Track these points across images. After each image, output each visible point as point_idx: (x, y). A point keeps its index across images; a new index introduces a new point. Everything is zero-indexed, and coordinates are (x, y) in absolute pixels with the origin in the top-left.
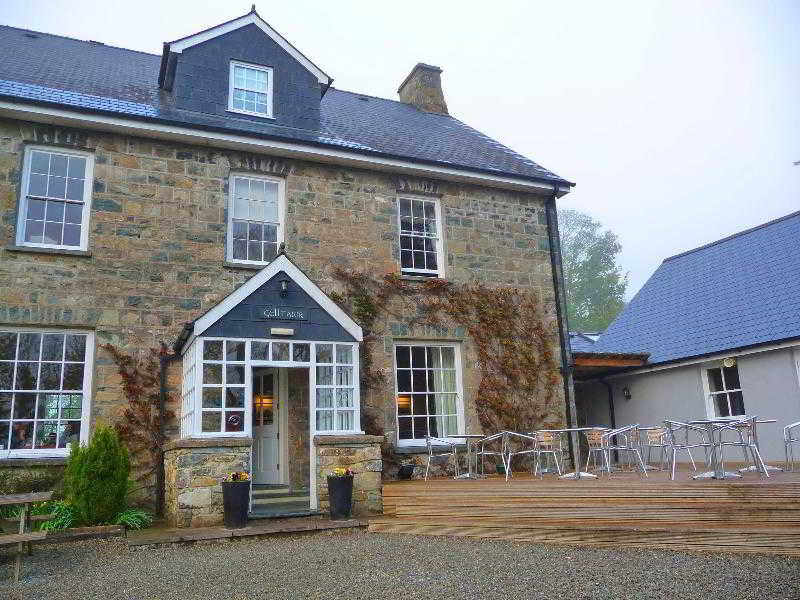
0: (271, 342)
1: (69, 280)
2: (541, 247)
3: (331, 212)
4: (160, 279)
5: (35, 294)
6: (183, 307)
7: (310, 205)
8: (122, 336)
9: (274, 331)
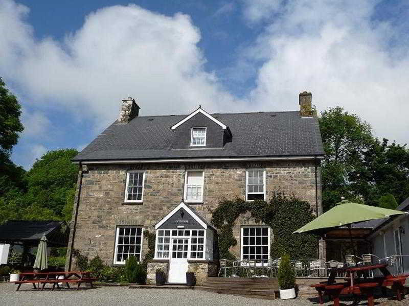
0: (178, 230)
1: (137, 211)
4: (162, 209)
5: (128, 216)
7: (212, 178)
9: (179, 227)
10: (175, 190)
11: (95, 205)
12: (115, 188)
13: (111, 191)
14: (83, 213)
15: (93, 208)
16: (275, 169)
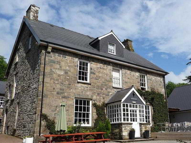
0: (132, 104)
1: (87, 89)
2: (163, 85)
3: (129, 77)
4: (102, 89)
5: (82, 91)
6: (106, 95)
7: (126, 75)
8: (97, 101)
9: (133, 102)
10: (108, 78)
11: (57, 80)
12: (72, 70)
13: (69, 71)
14: (48, 85)
15: (56, 82)
16: (150, 76)
